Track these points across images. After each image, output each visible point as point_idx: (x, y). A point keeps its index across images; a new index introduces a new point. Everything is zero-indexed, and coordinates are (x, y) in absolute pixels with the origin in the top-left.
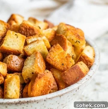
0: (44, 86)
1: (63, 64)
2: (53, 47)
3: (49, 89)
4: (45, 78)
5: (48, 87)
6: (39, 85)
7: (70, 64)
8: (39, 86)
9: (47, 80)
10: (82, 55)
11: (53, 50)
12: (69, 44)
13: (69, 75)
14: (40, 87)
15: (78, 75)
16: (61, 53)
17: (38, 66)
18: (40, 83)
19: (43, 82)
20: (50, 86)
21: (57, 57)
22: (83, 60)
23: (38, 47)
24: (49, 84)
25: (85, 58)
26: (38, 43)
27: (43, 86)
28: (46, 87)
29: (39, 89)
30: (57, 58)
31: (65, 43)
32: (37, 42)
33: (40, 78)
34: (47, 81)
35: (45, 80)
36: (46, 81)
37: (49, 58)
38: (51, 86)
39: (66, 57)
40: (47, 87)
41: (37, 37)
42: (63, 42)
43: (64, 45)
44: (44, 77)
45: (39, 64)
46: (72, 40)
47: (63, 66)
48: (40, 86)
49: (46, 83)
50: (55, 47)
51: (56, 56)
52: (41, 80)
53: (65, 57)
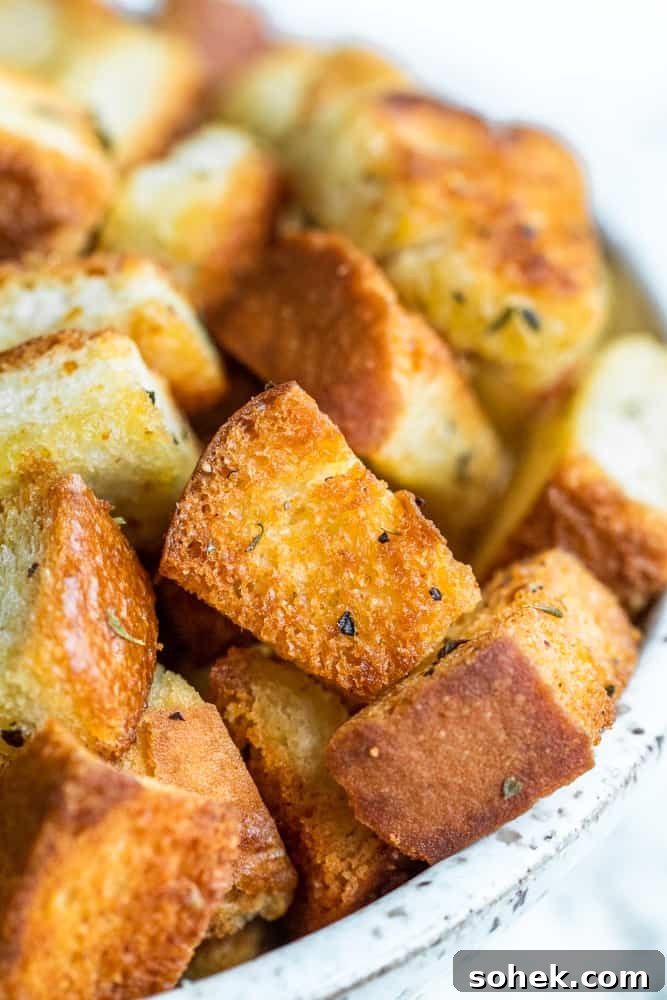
0: (137, 897)
1: (347, 625)
2: (237, 431)
3: (189, 923)
4: (142, 822)
5: (185, 907)
6: (74, 895)
7: (427, 618)
8: (76, 907)
9: (167, 831)
10: (556, 481)
11: (240, 459)
12: (417, 355)
13: (415, 754)
14: (85, 919)
15: (516, 757)
16: (328, 490)
17: (64, 660)
18: (88, 874)
19: (127, 860)
20: (197, 899)
21: (278, 534)
22: (571, 530)
23: (75, 421)
24: (183, 872)
25: (602, 512)
26: (71, 366)
27: (125, 899)
28: (157, 908)
29: (80, 938)
30: (285, 550)
31: (378, 347)
32: (61, 355)
33: (85, 820)
34: (166, 842)
35: (139, 833)
36: (158, 849)
37: (195, 549)
38: (210, 895)
39: (383, 539)
40: (172, 909)
41: (68, 280)
42: (357, 342)
43: (365, 373)
44: (134, 805)
45: (76, 644)
46: (459, 298)
47: (345, 642)
48: (93, 906)
49: (150, 868)
50: (262, 425)
51: (269, 533)
52: (96, 842)
53: (373, 536)
